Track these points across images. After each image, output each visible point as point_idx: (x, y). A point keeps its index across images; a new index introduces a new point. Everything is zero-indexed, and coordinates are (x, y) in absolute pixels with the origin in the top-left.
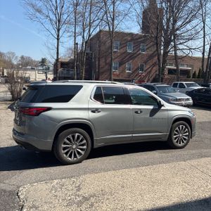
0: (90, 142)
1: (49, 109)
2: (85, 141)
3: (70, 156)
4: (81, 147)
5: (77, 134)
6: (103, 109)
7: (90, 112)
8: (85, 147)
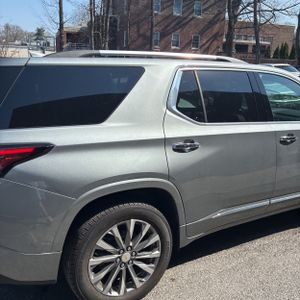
0: (169, 238)
1: (42, 149)
2: (156, 238)
3: (116, 286)
4: (147, 255)
5: (133, 221)
6: (206, 140)
7: (170, 150)
8: (156, 253)
